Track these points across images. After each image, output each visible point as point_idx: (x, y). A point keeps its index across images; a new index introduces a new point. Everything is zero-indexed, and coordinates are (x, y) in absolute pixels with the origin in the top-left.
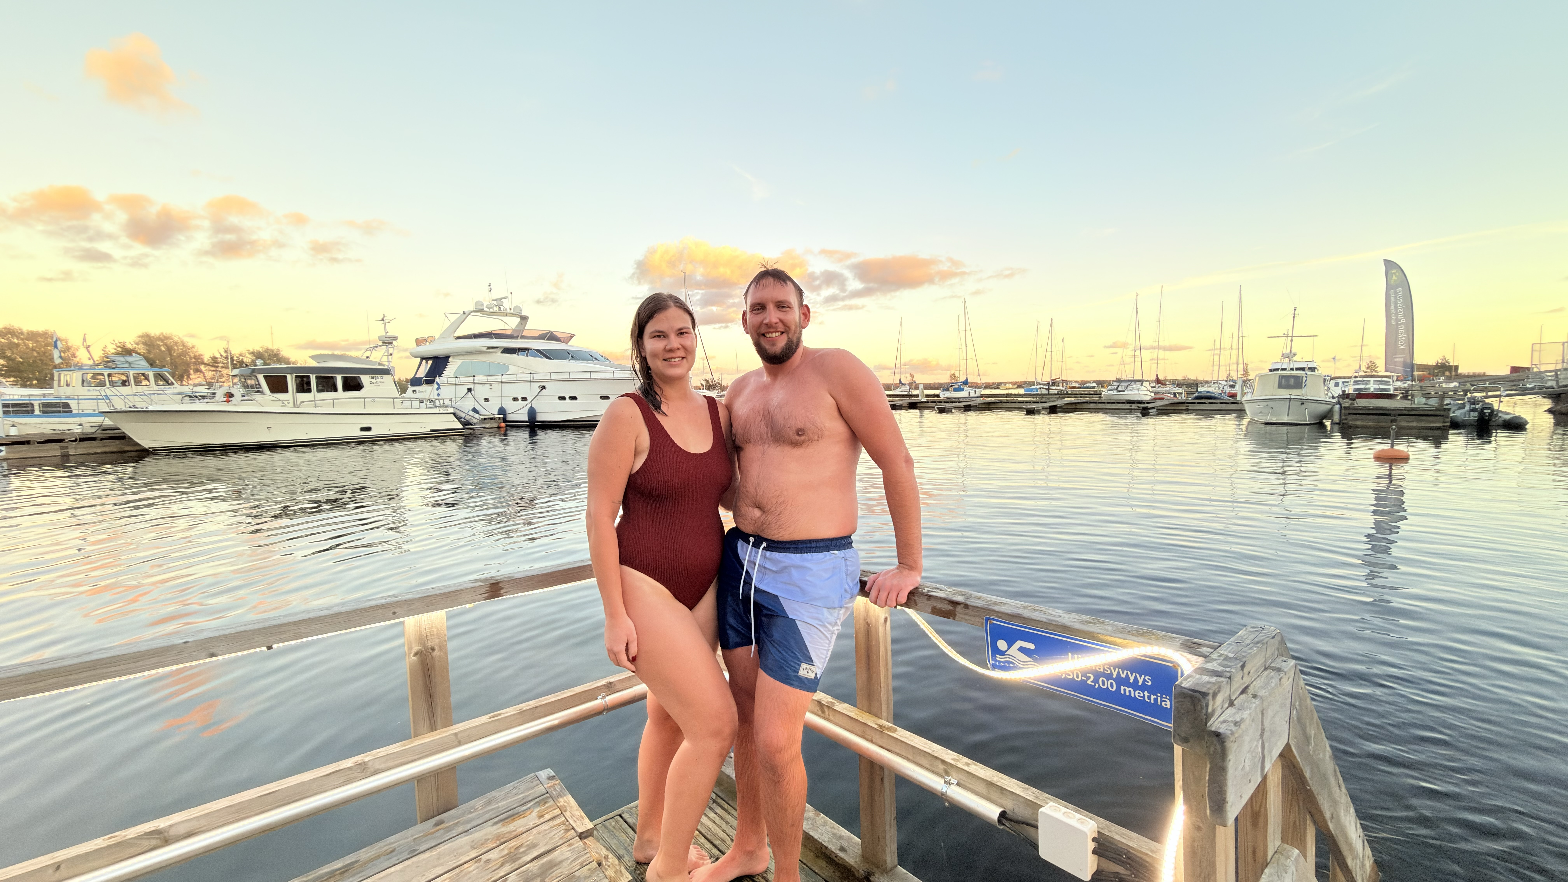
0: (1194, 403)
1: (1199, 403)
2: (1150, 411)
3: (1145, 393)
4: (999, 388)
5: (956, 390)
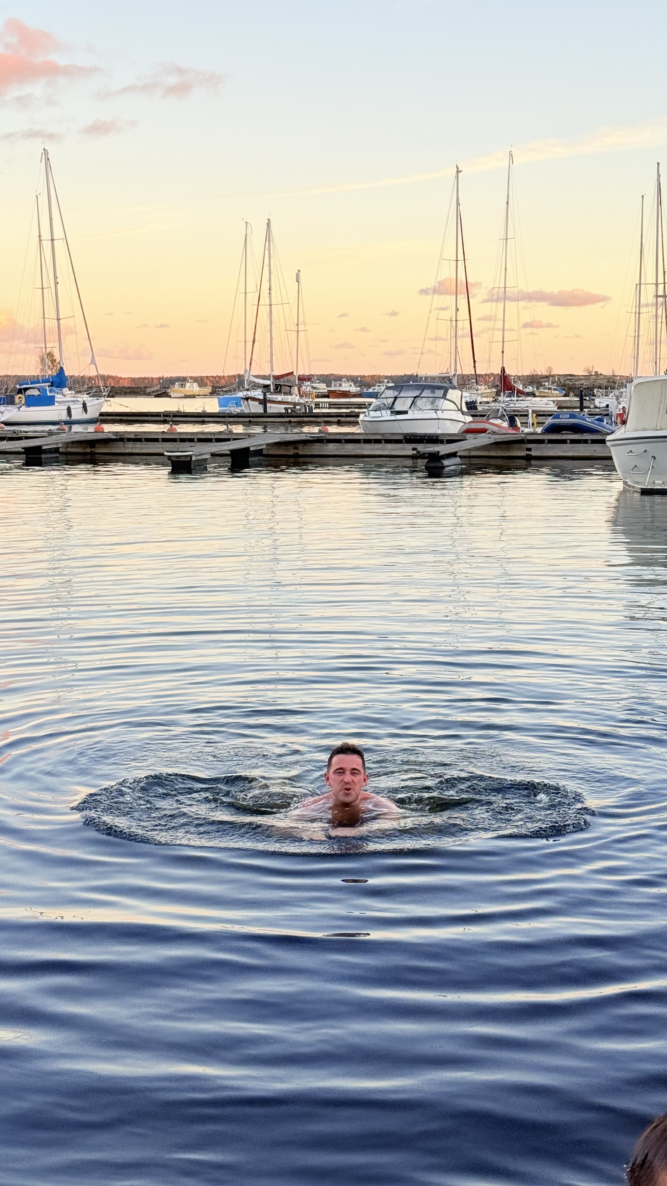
0: (542, 442)
1: (551, 441)
2: (446, 462)
3: (448, 416)
5: (32, 402)
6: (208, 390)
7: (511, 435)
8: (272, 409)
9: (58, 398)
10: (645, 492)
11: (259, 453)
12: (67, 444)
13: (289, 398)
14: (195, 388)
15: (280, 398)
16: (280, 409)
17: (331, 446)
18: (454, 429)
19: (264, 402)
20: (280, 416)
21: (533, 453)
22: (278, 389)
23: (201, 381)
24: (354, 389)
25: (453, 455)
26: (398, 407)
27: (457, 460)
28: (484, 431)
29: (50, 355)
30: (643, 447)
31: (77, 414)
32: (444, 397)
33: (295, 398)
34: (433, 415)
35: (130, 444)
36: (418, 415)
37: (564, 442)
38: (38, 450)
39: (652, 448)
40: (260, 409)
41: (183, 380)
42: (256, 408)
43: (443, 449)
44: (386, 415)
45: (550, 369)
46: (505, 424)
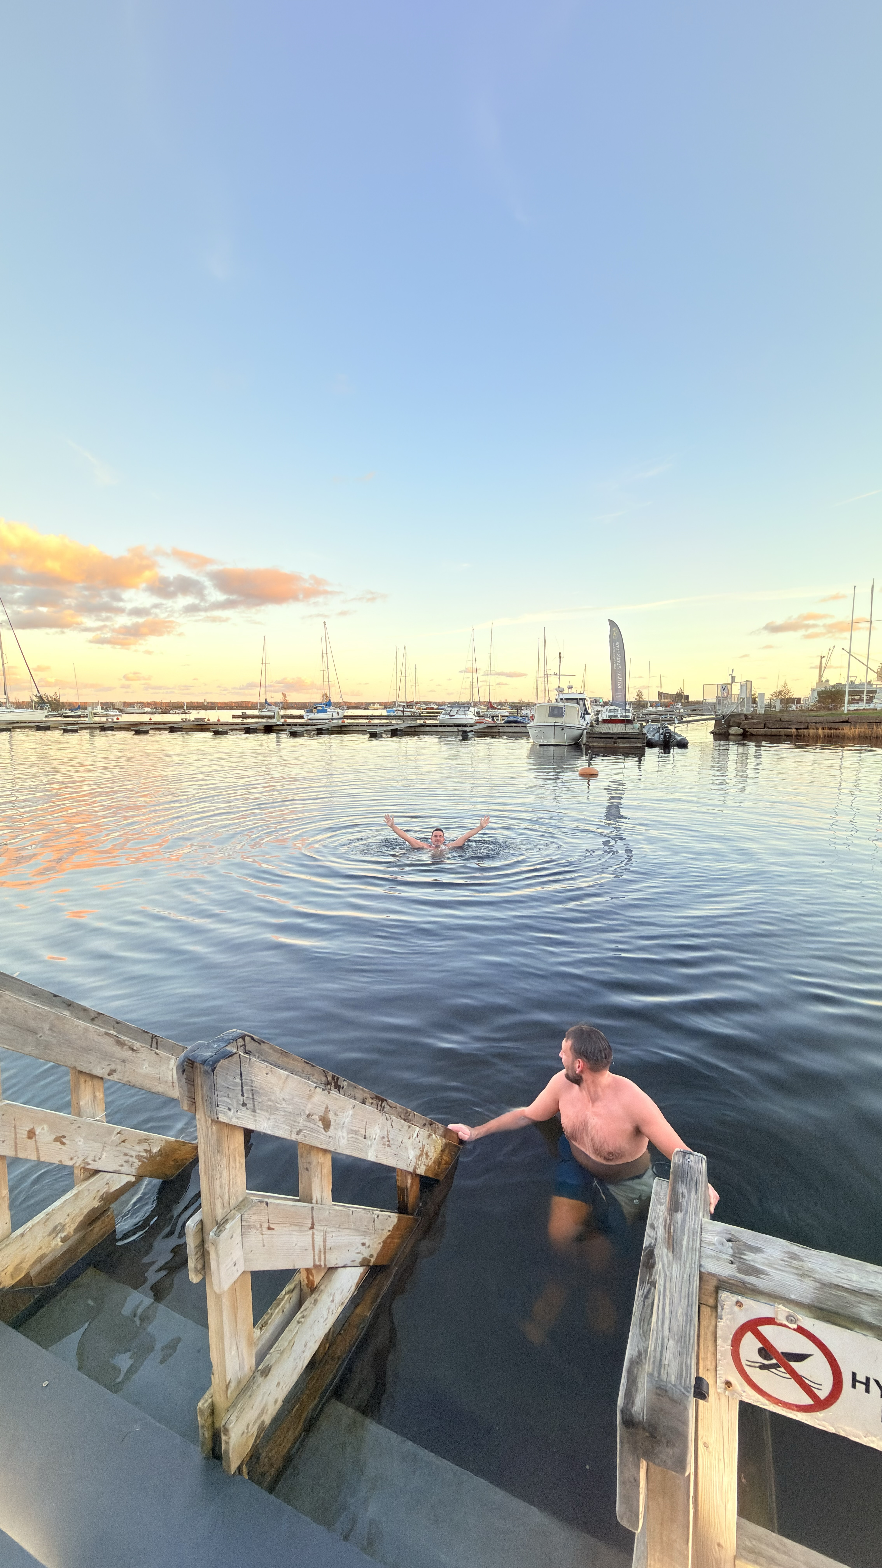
0: (504, 726)
1: (507, 726)
2: (469, 734)
3: (470, 717)
4: (367, 709)
5: (319, 711)
6: (383, 707)
7: (493, 724)
8: (406, 714)
9: (329, 710)
10: (541, 745)
11: (401, 730)
12: (332, 727)
13: (412, 710)
14: (378, 706)
15: (409, 710)
16: (409, 714)
17: (428, 728)
18: (472, 722)
19: (403, 712)
20: (409, 717)
21: (500, 731)
22: (408, 707)
23: (380, 704)
24: (435, 707)
25: (472, 731)
26: (451, 714)
27: (473, 733)
28: (483, 722)
29: (326, 694)
30: (540, 729)
31: (335, 716)
32: (468, 710)
33: (414, 710)
34: (464, 717)
35: (355, 727)
36: (459, 717)
37: (512, 726)
38: (321, 729)
39: (543, 729)
40: (401, 714)
41: (374, 703)
42: (400, 714)
43: (468, 729)
44: (447, 717)
45: (506, 700)
46: (490, 720)
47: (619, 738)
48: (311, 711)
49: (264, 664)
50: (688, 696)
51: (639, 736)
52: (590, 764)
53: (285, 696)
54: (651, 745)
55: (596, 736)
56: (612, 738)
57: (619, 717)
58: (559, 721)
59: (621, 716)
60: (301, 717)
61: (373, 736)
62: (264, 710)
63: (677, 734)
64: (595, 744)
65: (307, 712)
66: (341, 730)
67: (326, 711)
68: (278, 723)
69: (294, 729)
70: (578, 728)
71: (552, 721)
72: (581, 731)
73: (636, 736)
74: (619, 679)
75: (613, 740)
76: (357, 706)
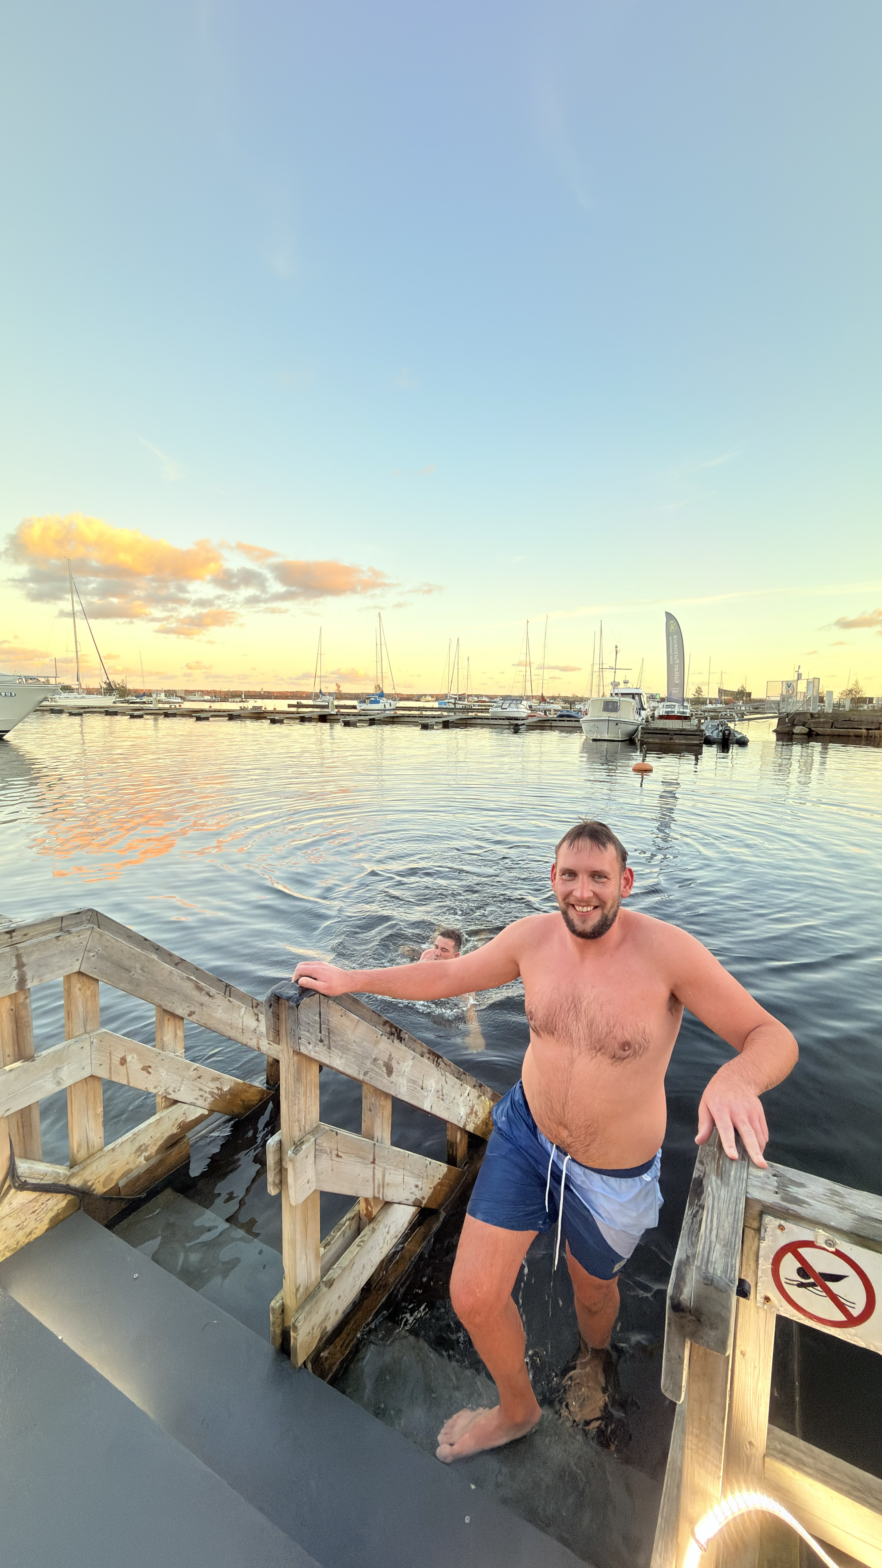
2: (520, 727)
3: (522, 710)
4: (419, 701)
5: (372, 702)
6: (435, 699)
7: (545, 718)
8: (458, 706)
9: (381, 701)
10: (594, 740)
11: (453, 722)
12: (384, 718)
13: (464, 703)
14: (430, 698)
15: (460, 702)
16: (461, 706)
17: (479, 720)
18: (524, 715)
19: (455, 704)
20: (461, 709)
21: (553, 725)
22: (460, 699)
23: (432, 696)
24: (487, 700)
25: (524, 724)
26: (503, 707)
27: (525, 726)
28: (535, 716)
29: (379, 686)
30: (593, 723)
31: (388, 707)
32: (521, 703)
33: (466, 703)
34: (516, 710)
35: (406, 718)
36: (511, 710)
37: (564, 721)
38: (374, 719)
39: (597, 724)
40: (453, 706)
41: (425, 695)
42: (452, 706)
43: (520, 722)
44: (499, 710)
45: (559, 694)
46: (543, 714)
47: (675, 734)
48: (364, 702)
49: (320, 654)
50: (750, 694)
51: (697, 733)
52: (644, 760)
53: (338, 686)
54: (709, 742)
55: (651, 731)
56: (668, 734)
57: (676, 713)
58: (613, 716)
59: (678, 712)
60: (354, 707)
61: (425, 727)
62: (319, 700)
63: (736, 731)
64: (650, 740)
65: (361, 702)
66: (393, 721)
67: (378, 702)
68: (332, 713)
69: (348, 719)
70: (633, 724)
71: (606, 715)
72: (635, 727)
73: (693, 733)
74: (677, 674)
75: (669, 736)
76: (409, 698)
